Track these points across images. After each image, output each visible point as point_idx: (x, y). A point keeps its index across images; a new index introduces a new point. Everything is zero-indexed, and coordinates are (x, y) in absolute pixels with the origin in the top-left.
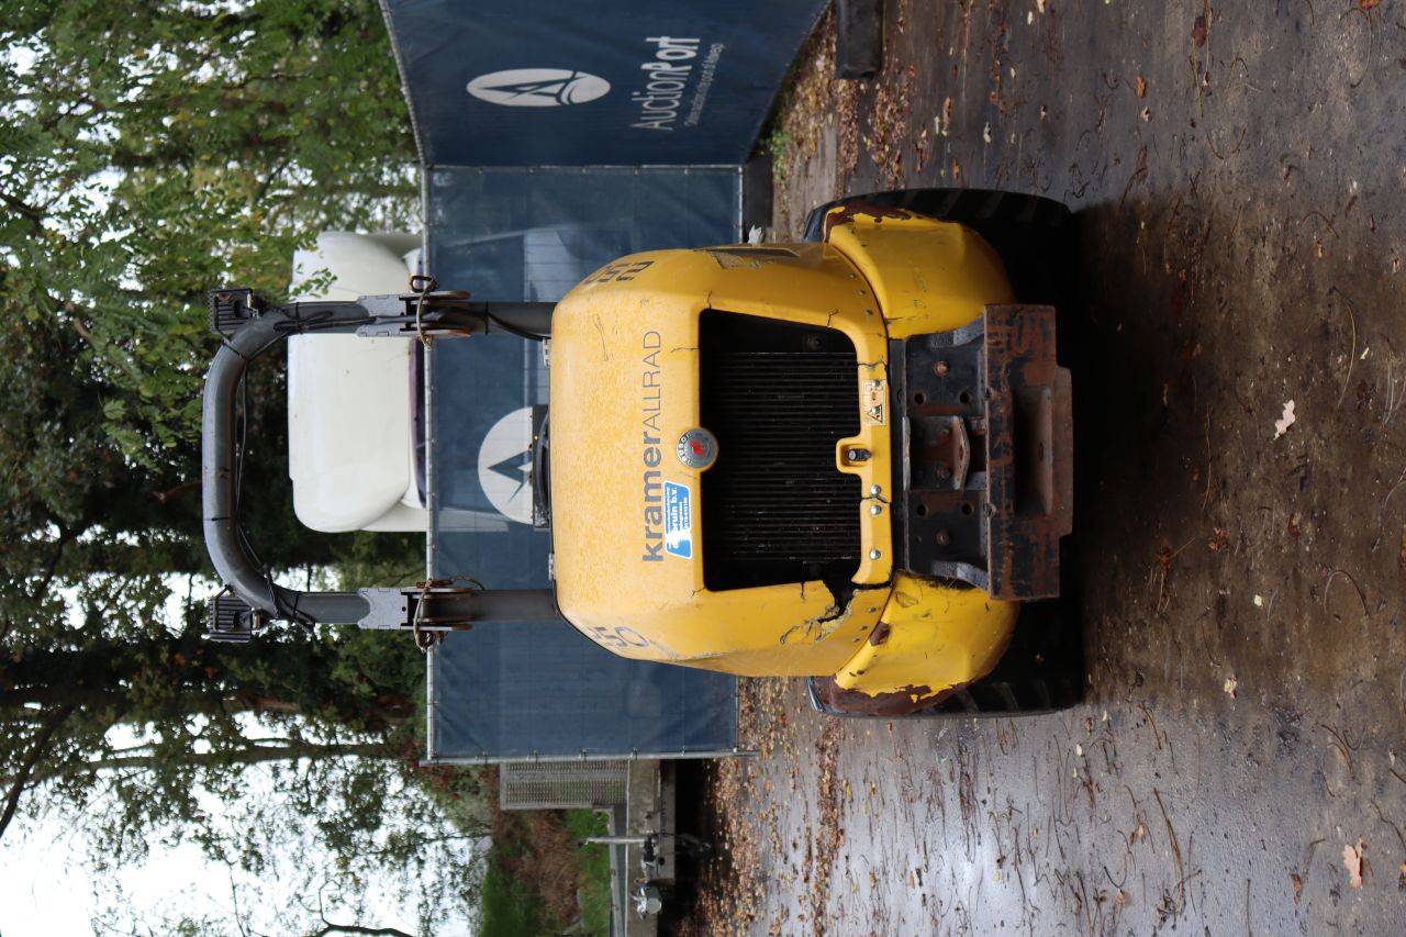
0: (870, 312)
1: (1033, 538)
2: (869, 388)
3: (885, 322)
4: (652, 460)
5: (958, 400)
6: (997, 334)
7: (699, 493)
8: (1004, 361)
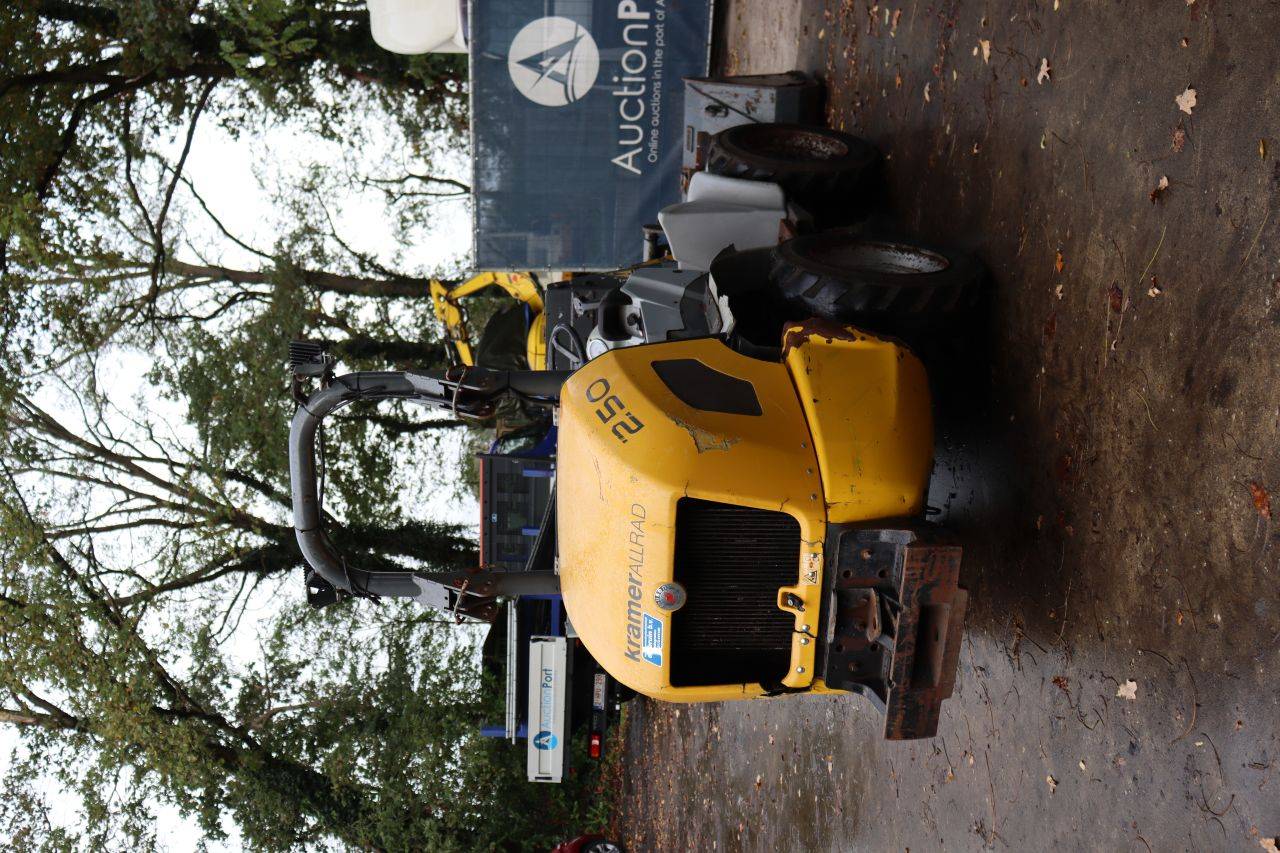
0: (815, 496)
1: (921, 702)
2: (808, 559)
3: (826, 507)
4: (635, 596)
5: (877, 575)
6: (913, 568)
7: (669, 625)
8: (917, 586)
